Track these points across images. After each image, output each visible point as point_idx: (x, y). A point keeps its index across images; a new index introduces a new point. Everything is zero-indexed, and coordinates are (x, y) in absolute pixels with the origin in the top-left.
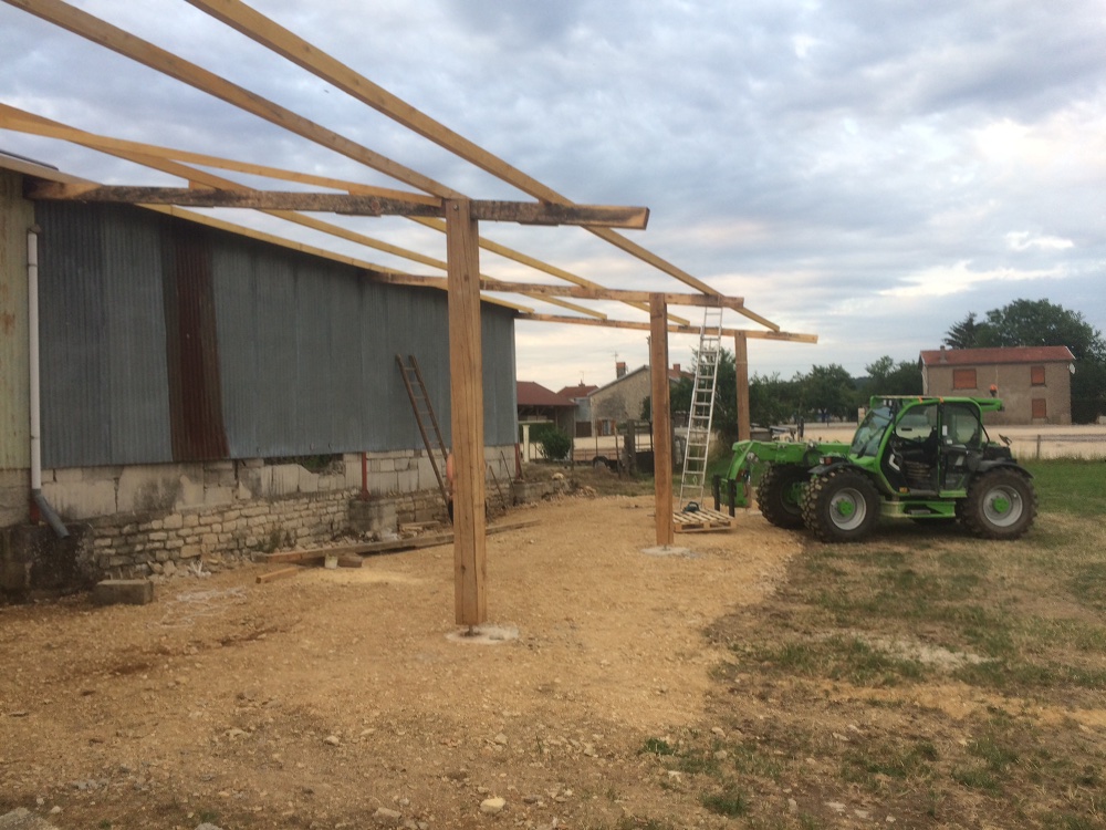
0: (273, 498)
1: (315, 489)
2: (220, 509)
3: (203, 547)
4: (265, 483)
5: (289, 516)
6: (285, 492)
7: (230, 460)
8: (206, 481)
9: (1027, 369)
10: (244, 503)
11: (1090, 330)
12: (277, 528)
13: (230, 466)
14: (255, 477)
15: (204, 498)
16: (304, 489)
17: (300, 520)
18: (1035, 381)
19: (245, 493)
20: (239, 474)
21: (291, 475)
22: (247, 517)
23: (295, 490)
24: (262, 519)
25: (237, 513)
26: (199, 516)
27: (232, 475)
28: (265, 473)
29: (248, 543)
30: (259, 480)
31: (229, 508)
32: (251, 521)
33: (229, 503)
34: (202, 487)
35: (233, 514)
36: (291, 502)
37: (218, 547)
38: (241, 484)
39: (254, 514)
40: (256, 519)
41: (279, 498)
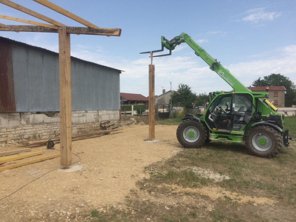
0: (34, 124)
1: (50, 122)
2: (14, 127)
3: (8, 138)
4: (31, 120)
5: (40, 129)
6: (39, 122)
7: (18, 112)
8: (9, 118)
9: (273, 92)
10: (23, 125)
11: (291, 82)
12: (35, 133)
13: (18, 114)
14: (27, 118)
15: (9, 124)
16: (45, 121)
17: (44, 131)
18: (275, 96)
19: (23, 122)
20: (21, 117)
21: (41, 118)
22: (24, 129)
23: (42, 122)
24: (30, 130)
25: (21, 128)
26: (7, 129)
27: (19, 117)
28: (31, 117)
29: (25, 137)
30: (29, 118)
31: (18, 127)
32: (26, 131)
33: (18, 125)
34: (8, 120)
35: (19, 129)
36: (41, 125)
37: (14, 138)
38: (22, 120)
39: (27, 129)
40: (28, 130)
41: (36, 124)
